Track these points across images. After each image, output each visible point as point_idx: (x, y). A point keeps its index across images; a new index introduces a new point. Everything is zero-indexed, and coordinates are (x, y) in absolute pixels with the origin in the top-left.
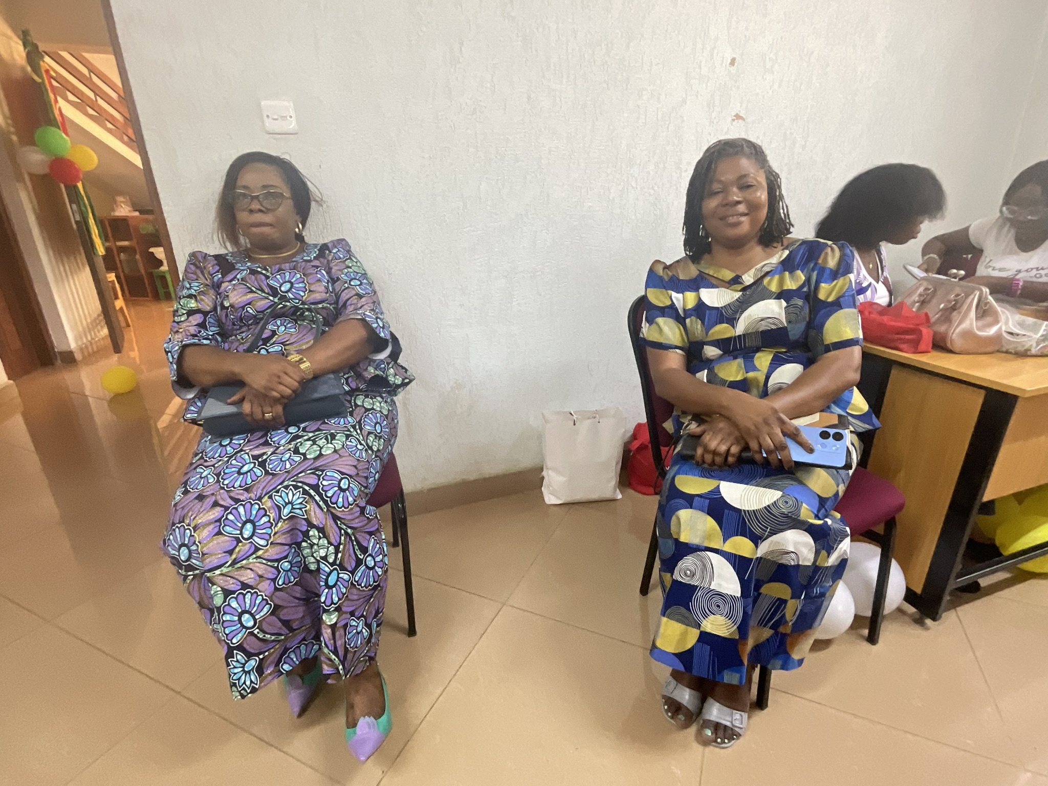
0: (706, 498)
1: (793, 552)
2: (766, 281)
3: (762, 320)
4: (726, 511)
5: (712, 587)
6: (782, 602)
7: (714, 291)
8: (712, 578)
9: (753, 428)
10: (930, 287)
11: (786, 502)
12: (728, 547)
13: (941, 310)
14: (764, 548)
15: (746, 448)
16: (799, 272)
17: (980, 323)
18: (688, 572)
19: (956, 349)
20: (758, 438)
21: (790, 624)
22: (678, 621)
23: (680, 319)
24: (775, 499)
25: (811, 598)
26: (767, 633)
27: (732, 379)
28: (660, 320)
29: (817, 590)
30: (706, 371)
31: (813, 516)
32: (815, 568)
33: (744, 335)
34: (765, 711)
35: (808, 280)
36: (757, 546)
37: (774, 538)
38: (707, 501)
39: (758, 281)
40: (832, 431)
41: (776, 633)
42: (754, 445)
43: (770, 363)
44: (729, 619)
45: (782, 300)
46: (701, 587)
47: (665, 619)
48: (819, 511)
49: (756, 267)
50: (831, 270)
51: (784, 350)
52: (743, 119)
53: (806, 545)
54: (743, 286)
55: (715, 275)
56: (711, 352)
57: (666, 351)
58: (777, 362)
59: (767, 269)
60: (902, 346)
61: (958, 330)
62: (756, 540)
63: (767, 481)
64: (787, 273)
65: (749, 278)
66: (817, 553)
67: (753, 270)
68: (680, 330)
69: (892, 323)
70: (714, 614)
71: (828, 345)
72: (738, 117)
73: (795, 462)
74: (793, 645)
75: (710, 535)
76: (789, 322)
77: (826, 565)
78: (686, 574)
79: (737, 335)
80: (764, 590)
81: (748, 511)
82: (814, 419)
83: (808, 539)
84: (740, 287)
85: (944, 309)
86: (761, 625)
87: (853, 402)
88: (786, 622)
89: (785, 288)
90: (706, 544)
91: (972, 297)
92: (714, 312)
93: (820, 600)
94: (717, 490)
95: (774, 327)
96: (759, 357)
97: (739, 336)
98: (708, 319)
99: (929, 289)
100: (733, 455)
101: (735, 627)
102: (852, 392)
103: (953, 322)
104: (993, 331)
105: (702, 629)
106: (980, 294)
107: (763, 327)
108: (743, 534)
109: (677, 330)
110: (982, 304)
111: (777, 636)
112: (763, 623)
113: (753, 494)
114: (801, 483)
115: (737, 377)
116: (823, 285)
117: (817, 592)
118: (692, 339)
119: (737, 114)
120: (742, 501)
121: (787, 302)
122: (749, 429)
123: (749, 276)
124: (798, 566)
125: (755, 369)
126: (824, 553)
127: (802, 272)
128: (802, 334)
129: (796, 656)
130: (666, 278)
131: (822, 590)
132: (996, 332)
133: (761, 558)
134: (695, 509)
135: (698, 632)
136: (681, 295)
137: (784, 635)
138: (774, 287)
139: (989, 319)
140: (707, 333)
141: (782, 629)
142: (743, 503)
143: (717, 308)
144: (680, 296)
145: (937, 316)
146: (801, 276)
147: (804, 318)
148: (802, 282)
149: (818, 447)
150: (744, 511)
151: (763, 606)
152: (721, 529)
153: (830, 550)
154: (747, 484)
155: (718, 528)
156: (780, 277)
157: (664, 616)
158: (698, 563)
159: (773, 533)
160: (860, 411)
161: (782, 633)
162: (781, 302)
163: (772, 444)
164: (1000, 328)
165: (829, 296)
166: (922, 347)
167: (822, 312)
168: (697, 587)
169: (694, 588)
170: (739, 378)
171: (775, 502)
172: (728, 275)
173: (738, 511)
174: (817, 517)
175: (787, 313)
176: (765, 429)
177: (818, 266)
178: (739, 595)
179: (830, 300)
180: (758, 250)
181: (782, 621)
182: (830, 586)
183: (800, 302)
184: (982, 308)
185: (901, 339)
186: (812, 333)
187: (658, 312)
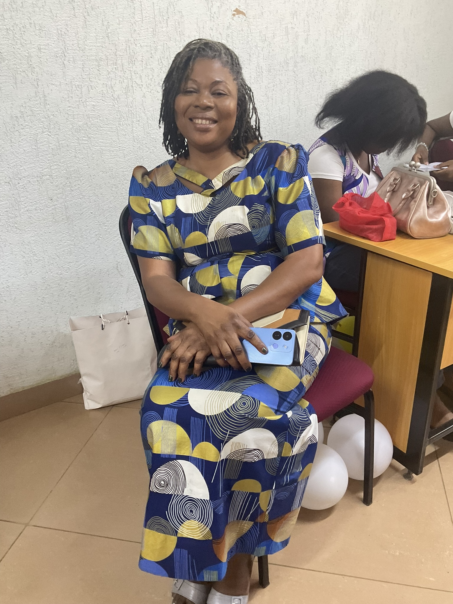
0: (174, 407)
1: (255, 450)
2: (233, 185)
3: (229, 227)
4: (192, 418)
5: (185, 494)
6: (255, 496)
7: (189, 197)
8: (184, 485)
9: (213, 335)
10: (397, 178)
11: (244, 404)
12: (196, 454)
13: (404, 199)
14: (227, 451)
15: (210, 355)
16: (259, 177)
17: (431, 211)
18: (163, 482)
19: (415, 236)
20: (217, 345)
21: (267, 513)
22: (158, 530)
23: (162, 227)
24: (234, 402)
25: (282, 486)
26: (247, 525)
27: (209, 285)
28: (143, 228)
29: (287, 478)
30: (189, 277)
31: (273, 412)
32: (282, 459)
33: (216, 241)
34: (268, 588)
35: (268, 185)
36: (220, 450)
37: (234, 439)
38: (176, 410)
39: (226, 186)
40: (283, 331)
41: (256, 524)
42: (216, 352)
43: (242, 267)
44: (202, 522)
45: (245, 206)
46: (175, 495)
47: (147, 530)
48: (279, 406)
49: (224, 171)
50: (288, 174)
51: (254, 253)
52: (244, 14)
53: (269, 439)
54: (213, 191)
55: (190, 180)
56: (191, 258)
57: (151, 259)
58: (247, 265)
59: (234, 173)
60: (370, 235)
61: (414, 219)
62: (219, 444)
63: (230, 383)
64: (250, 178)
65: (218, 182)
66: (281, 445)
67: (222, 174)
68: (163, 236)
69: (362, 215)
70: (188, 520)
71: (290, 246)
72: (238, 12)
73: (252, 363)
74: (274, 531)
75: (180, 444)
76: (253, 227)
77: (291, 454)
78: (160, 485)
79: (209, 242)
80: (235, 487)
81: (210, 416)
82: (278, 318)
83: (269, 435)
84: (209, 192)
85: (406, 199)
86: (240, 519)
87: (321, 294)
88: (262, 512)
89: (248, 194)
90: (177, 453)
91: (424, 186)
92: (189, 219)
93: (292, 487)
94: (185, 399)
95: (240, 233)
96: (233, 261)
97: (212, 243)
98: (184, 226)
99: (397, 180)
100: (198, 362)
101: (208, 529)
102: (320, 285)
103: (411, 209)
104: (441, 217)
105: (179, 535)
106: (429, 184)
107: (231, 233)
108: (208, 440)
109: (160, 237)
110: (432, 193)
111: (257, 526)
112: (242, 517)
113: (216, 399)
114: (261, 382)
115: (213, 282)
116: (281, 189)
117: (287, 481)
118: (175, 248)
119: (237, 9)
120: (206, 408)
121: (249, 208)
122: (210, 336)
123: (218, 180)
124: (264, 460)
125: (228, 274)
126: (287, 444)
127: (263, 178)
128: (268, 237)
129: (278, 539)
130: (146, 186)
131: (292, 477)
132: (444, 218)
133: (226, 459)
134: (165, 420)
135: (176, 538)
136: (159, 202)
137: (264, 524)
138: (239, 194)
139: (438, 206)
140: (184, 241)
141: (259, 520)
142: (206, 410)
143: (191, 215)
144: (158, 204)
145: (401, 205)
146: (262, 181)
147: (268, 222)
148: (263, 187)
149: (270, 348)
150: (207, 416)
151: (238, 503)
152: (190, 437)
153: (292, 442)
154: (212, 389)
155: (187, 436)
156: (244, 181)
157: (146, 527)
158: (171, 472)
159: (233, 434)
160: (328, 302)
161: (260, 523)
162: (244, 207)
163: (230, 350)
164: (447, 214)
165: (287, 199)
166: (386, 235)
167: (284, 214)
168: (171, 495)
169: (169, 497)
170: (215, 284)
171: (233, 405)
172: (201, 179)
173: (202, 417)
174: (277, 412)
175: (250, 219)
176: (223, 335)
177: (275, 170)
178: (208, 499)
179: (289, 202)
180: (228, 155)
181: (259, 512)
182: (301, 472)
183: (260, 208)
184: (432, 196)
185: (370, 229)
186: (278, 235)
187: (140, 220)
